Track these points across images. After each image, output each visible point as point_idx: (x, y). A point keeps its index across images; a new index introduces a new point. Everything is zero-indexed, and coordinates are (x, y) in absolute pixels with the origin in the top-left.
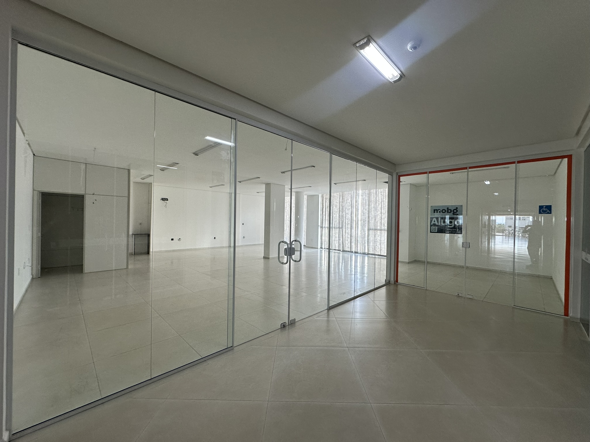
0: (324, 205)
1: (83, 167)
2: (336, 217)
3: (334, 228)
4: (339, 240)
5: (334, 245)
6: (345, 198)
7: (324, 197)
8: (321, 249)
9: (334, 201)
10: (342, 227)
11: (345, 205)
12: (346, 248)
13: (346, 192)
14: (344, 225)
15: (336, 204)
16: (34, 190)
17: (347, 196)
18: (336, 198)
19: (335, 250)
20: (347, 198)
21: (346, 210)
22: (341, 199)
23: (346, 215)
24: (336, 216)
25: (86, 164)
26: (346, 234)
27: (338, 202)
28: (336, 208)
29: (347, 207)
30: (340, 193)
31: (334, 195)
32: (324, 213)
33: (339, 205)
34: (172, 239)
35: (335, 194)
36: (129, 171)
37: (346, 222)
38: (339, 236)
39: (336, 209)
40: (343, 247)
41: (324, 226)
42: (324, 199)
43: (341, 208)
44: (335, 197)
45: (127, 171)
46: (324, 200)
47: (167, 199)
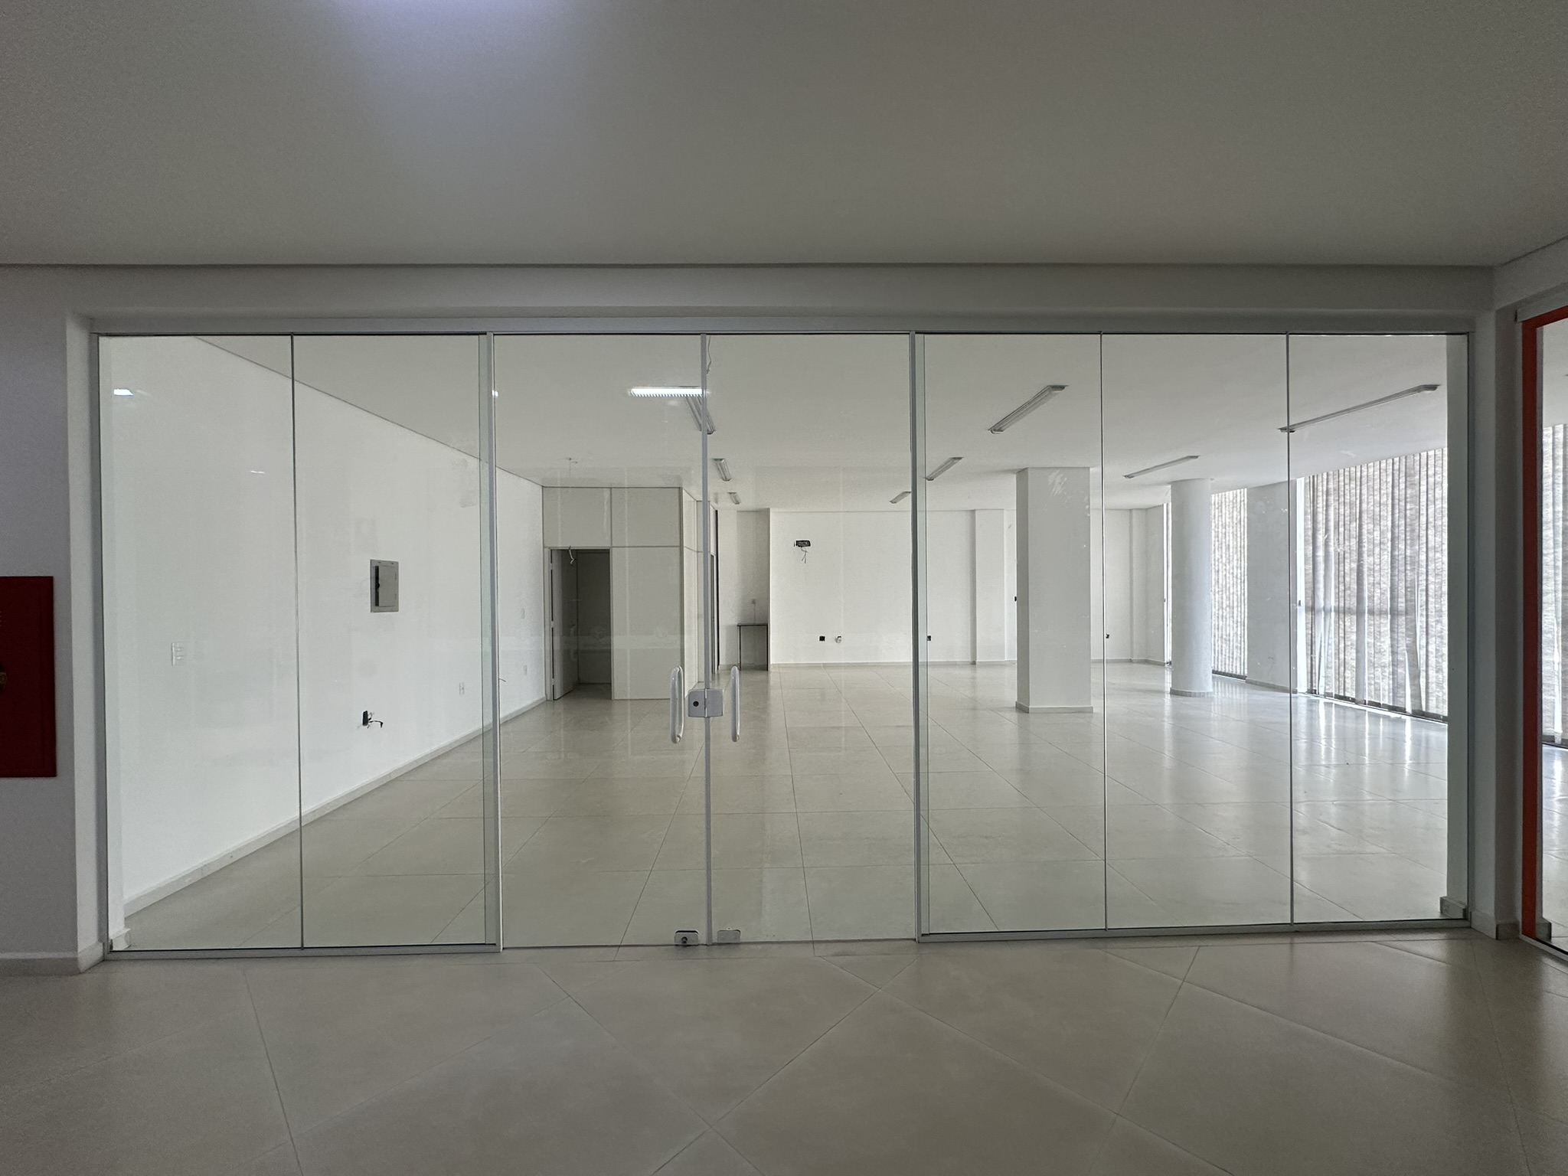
0: (1321, 517)
1: (606, 493)
2: (1377, 568)
3: (1371, 612)
4: (1395, 663)
5: (1370, 684)
6: (1423, 482)
7: (1320, 488)
8: (1312, 697)
9: (1364, 497)
10: (1410, 611)
11: (1423, 511)
12: (1433, 703)
13: (1424, 454)
14: (1421, 598)
15: (1377, 509)
16: (544, 547)
17: (1431, 472)
18: (1377, 487)
19: (1378, 705)
20: (1431, 480)
21: (1431, 532)
22: (1402, 486)
23: (1431, 555)
24: (1377, 561)
25: (611, 488)
26: (1432, 640)
27: (1384, 499)
28: (1377, 528)
29: (1431, 519)
30: (1397, 459)
31: (1364, 474)
32: (1321, 553)
33: (1393, 514)
34: (822, 639)
35: (1371, 470)
36: (680, 489)
37: (1431, 587)
38: (1392, 646)
39: (1377, 533)
40: (1416, 696)
41: (1320, 603)
42: (1320, 494)
43: (1402, 528)
44: (1371, 483)
45: (677, 490)
46: (1320, 499)
47: (809, 542)
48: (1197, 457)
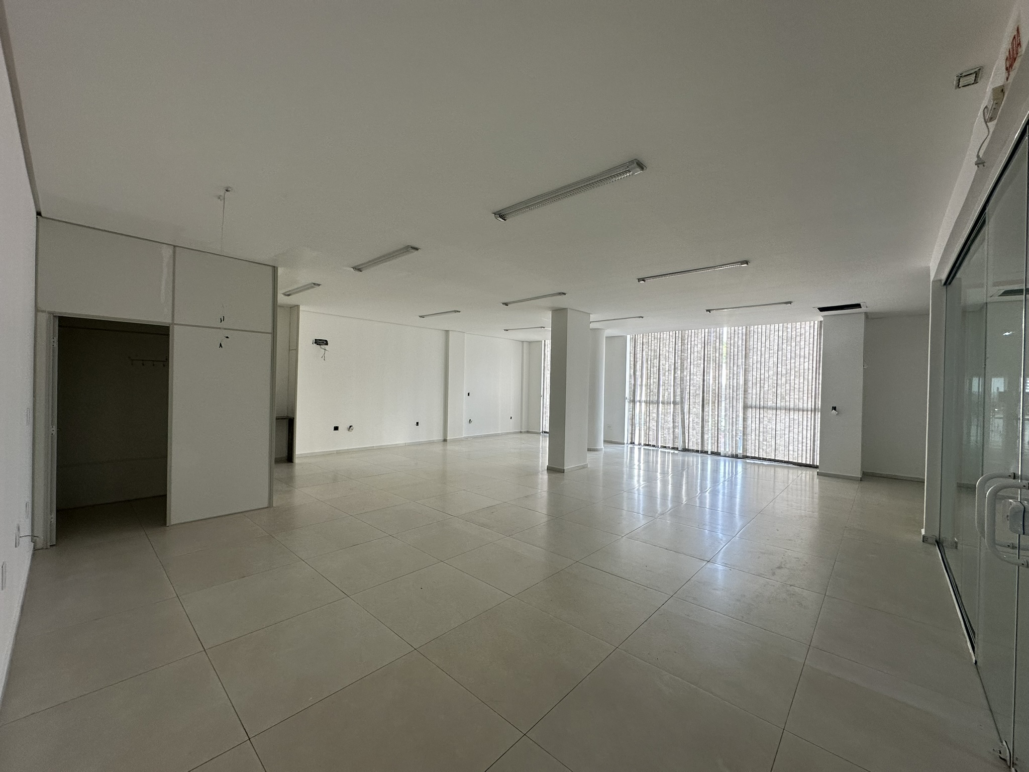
0: (639, 356)
1: (167, 252)
2: (666, 382)
3: (663, 403)
4: (674, 427)
5: (661, 437)
6: (689, 344)
7: (639, 341)
8: (631, 446)
9: (661, 348)
10: (682, 402)
11: (689, 357)
12: (691, 444)
13: (690, 331)
14: (687, 397)
15: (667, 354)
16: (37, 310)
17: (693, 339)
18: (667, 343)
19: (665, 447)
20: (693, 343)
21: (692, 366)
22: (680, 344)
23: (692, 377)
24: (667, 379)
25: (175, 246)
26: (691, 415)
27: (671, 350)
28: (667, 363)
29: (692, 361)
30: (677, 332)
31: (662, 337)
32: (638, 373)
33: (675, 357)
34: (336, 428)
35: (665, 335)
36: (275, 269)
37: (691, 391)
38: (673, 419)
39: (667, 365)
40: (684, 442)
41: (638, 398)
42: (639, 344)
43: (679, 364)
44: (665, 341)
45: (270, 269)
46: (639, 346)
47: (326, 341)
48: (643, 317)
